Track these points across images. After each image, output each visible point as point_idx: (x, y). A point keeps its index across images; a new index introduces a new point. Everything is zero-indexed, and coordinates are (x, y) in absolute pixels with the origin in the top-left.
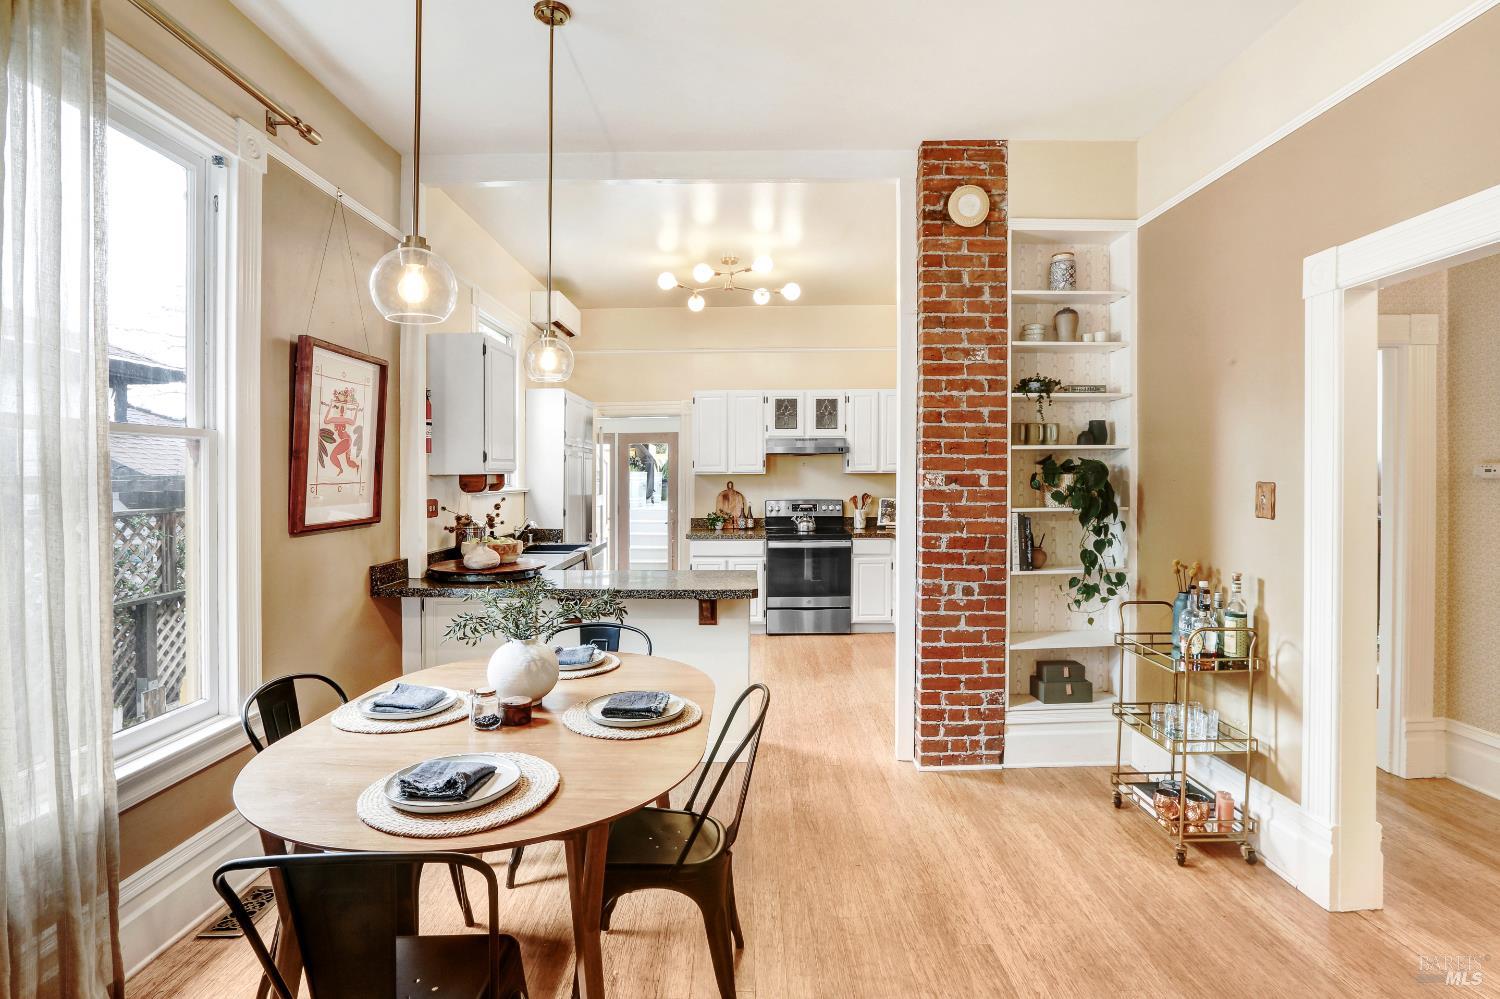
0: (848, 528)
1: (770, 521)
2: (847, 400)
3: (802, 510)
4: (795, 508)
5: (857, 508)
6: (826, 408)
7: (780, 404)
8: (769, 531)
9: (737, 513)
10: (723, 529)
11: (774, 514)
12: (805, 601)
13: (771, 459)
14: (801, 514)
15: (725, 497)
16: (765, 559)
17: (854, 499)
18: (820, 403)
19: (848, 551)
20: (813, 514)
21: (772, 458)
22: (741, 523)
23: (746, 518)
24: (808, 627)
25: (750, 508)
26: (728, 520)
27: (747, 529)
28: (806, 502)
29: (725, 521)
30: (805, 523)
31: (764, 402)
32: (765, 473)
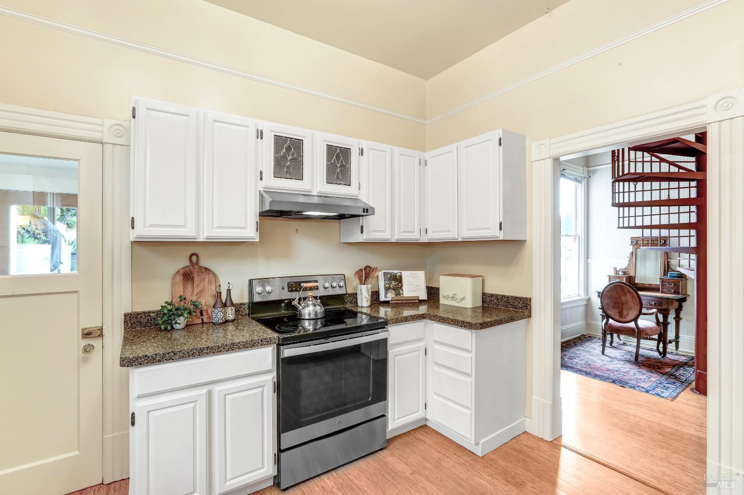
0: (349, 307)
2: (361, 152)
4: (292, 287)
5: (361, 282)
6: (337, 158)
7: (280, 141)
10: (186, 326)
11: (264, 297)
13: (266, 219)
14: (303, 295)
15: (187, 276)
16: (275, 374)
17: (359, 274)
18: (330, 151)
20: (317, 293)
22: (218, 315)
23: (223, 305)
25: (229, 291)
26: (192, 311)
27: (225, 323)
29: (189, 314)
30: (311, 308)
31: (258, 137)
32: (258, 240)
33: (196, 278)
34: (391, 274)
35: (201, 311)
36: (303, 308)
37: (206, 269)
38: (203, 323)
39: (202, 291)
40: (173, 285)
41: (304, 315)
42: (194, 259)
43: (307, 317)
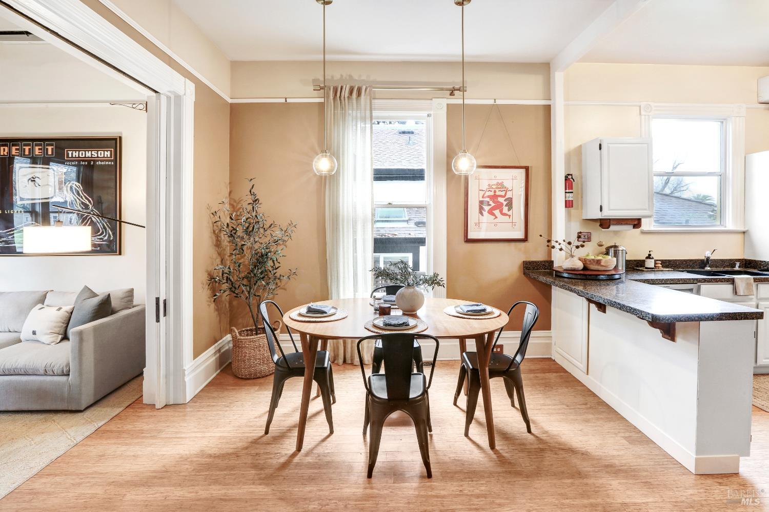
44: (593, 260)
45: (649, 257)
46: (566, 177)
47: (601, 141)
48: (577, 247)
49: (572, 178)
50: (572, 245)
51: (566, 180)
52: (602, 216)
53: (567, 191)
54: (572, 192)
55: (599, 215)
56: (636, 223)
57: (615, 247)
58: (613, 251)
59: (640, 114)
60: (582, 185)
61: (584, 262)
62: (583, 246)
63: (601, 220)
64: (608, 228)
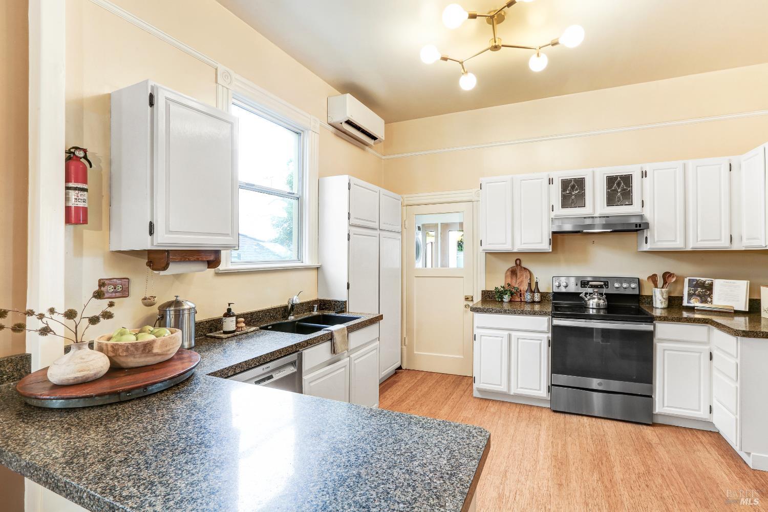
0: (644, 307)
1: (558, 295)
2: (644, 174)
3: (592, 286)
4: (584, 284)
5: (656, 286)
6: (619, 185)
7: (565, 184)
8: (556, 308)
9: (524, 287)
10: (510, 301)
11: (563, 290)
12: (595, 383)
13: (557, 237)
14: (590, 290)
15: (513, 272)
16: (550, 335)
17: (653, 278)
18: (611, 180)
19: (650, 335)
20: (604, 291)
21: (559, 236)
22: (528, 297)
23: (532, 292)
24: (597, 408)
25: (537, 283)
26: (514, 293)
27: (533, 302)
28: (596, 279)
29: (512, 294)
30: (596, 300)
31: (550, 184)
32: (551, 251)
33: (518, 274)
34: (697, 281)
35: (520, 294)
36: (589, 300)
37: (525, 268)
38: (521, 301)
39: (522, 282)
40: (506, 277)
41: (589, 305)
42: (518, 262)
43: (591, 307)
44: (135, 345)
45: (229, 314)
46: (69, 152)
47: (152, 88)
48: (94, 320)
49: (85, 157)
50: (77, 319)
51: (68, 159)
52: (152, 244)
53: (71, 185)
54: (85, 190)
55: (146, 243)
56: (211, 258)
57: (177, 303)
58: (172, 313)
59: (216, 82)
60: (110, 178)
61: (111, 354)
62: (108, 316)
63: (150, 252)
64: (165, 268)
